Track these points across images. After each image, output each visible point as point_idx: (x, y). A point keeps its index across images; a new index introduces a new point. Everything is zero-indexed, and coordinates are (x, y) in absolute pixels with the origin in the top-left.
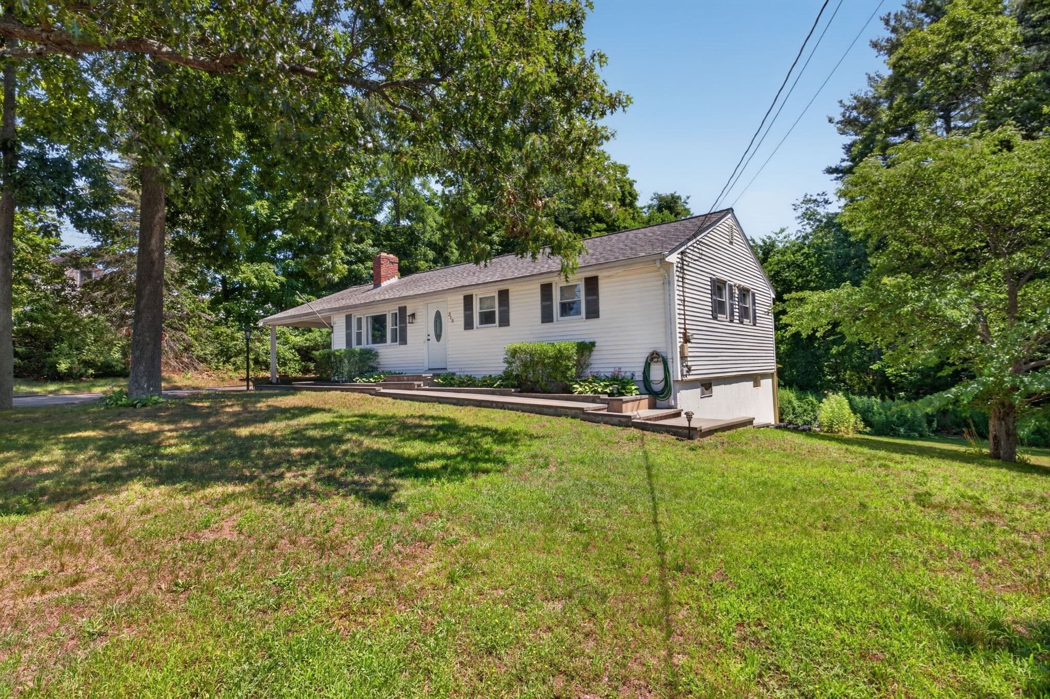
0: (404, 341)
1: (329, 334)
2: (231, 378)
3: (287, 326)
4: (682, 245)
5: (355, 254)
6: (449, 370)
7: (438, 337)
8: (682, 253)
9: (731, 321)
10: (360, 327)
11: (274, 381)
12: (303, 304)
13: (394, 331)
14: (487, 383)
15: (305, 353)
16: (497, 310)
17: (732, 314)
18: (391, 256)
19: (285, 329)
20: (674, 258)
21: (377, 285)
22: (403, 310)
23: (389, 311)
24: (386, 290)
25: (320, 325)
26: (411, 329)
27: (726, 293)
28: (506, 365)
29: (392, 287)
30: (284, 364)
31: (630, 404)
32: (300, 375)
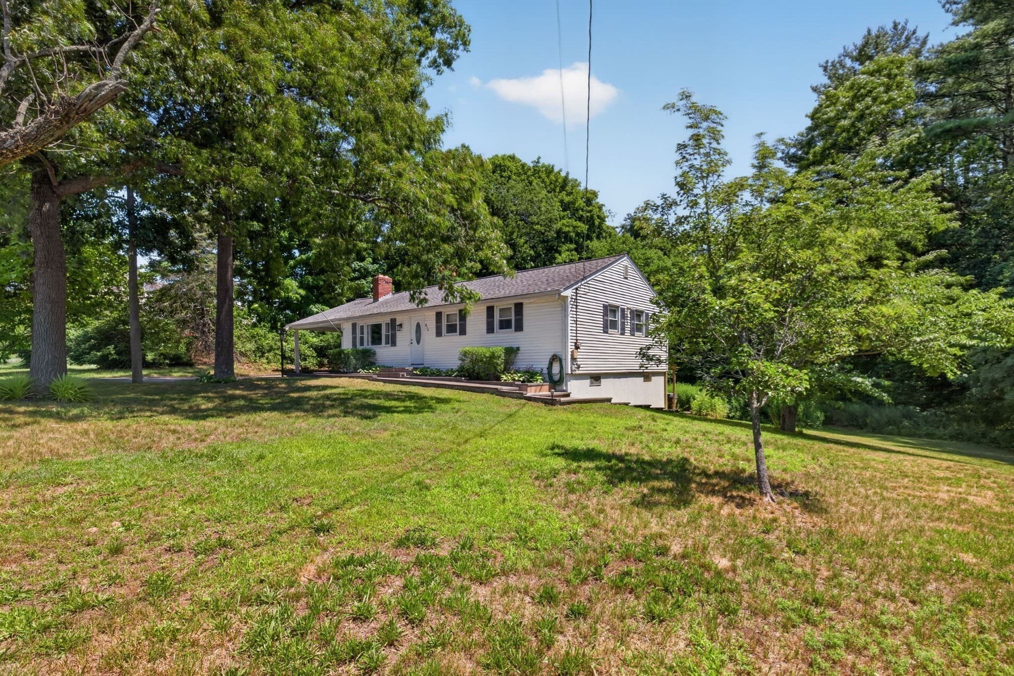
0: (394, 344)
1: (339, 337)
2: (265, 369)
3: (307, 329)
4: (577, 283)
5: (359, 271)
6: (426, 366)
7: (418, 342)
8: (577, 289)
9: (623, 334)
10: (362, 333)
11: (298, 372)
12: (317, 313)
13: (387, 337)
14: (448, 374)
15: (321, 351)
16: (458, 323)
17: (623, 329)
18: (387, 277)
19: (307, 333)
20: (569, 293)
21: (376, 299)
22: (393, 321)
23: (384, 321)
24: (382, 304)
25: (332, 329)
26: (400, 336)
27: (619, 314)
28: (460, 362)
29: (386, 303)
30: (305, 360)
31: (533, 388)
32: (317, 368)
